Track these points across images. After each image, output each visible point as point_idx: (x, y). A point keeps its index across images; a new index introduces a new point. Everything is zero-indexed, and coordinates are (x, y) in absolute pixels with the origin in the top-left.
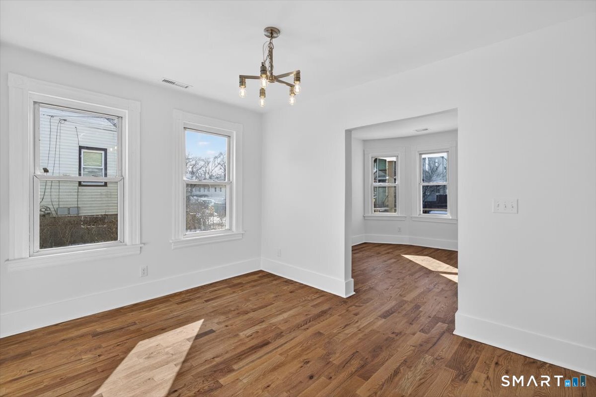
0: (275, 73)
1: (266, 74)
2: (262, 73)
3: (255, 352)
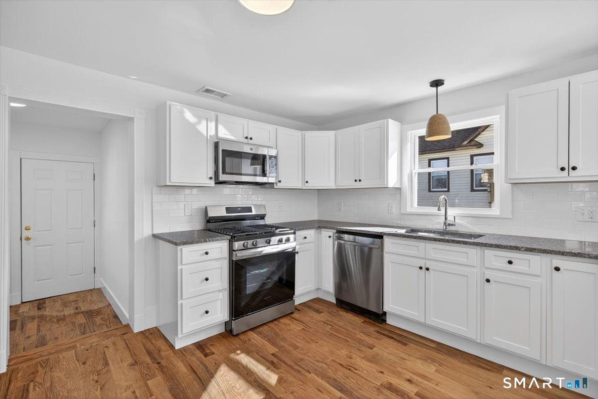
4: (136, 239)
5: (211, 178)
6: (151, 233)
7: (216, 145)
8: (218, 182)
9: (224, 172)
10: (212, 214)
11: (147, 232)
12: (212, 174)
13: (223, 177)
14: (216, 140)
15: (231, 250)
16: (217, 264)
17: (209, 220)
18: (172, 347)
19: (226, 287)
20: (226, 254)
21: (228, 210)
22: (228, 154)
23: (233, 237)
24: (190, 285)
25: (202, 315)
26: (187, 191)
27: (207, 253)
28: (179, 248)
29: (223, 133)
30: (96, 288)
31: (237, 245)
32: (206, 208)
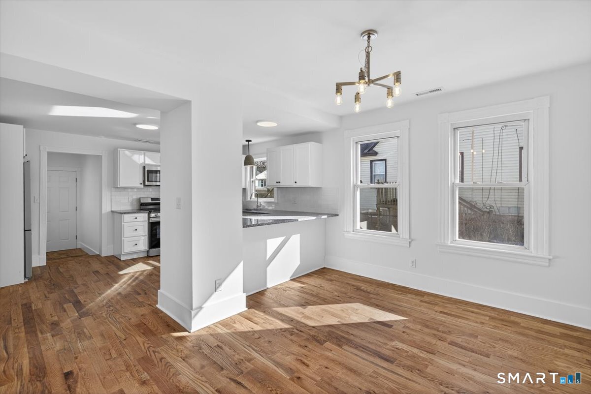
0: (372, 77)
1: (364, 79)
2: (360, 79)
3: (371, 355)
4: (103, 212)
5: (141, 184)
6: (110, 210)
7: (144, 168)
8: (145, 186)
9: (148, 181)
10: (142, 201)
11: (109, 210)
12: (142, 182)
13: (147, 183)
14: (144, 165)
15: (149, 218)
16: (142, 223)
17: (142, 204)
18: (120, 260)
19: (146, 234)
20: (146, 219)
21: (152, 199)
22: (150, 172)
23: (150, 212)
24: (127, 232)
25: (134, 246)
26: (129, 190)
27: (136, 218)
28: (123, 215)
29: (148, 161)
30: (77, 248)
31: (153, 215)
32: (140, 198)
